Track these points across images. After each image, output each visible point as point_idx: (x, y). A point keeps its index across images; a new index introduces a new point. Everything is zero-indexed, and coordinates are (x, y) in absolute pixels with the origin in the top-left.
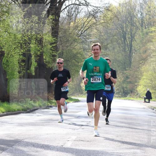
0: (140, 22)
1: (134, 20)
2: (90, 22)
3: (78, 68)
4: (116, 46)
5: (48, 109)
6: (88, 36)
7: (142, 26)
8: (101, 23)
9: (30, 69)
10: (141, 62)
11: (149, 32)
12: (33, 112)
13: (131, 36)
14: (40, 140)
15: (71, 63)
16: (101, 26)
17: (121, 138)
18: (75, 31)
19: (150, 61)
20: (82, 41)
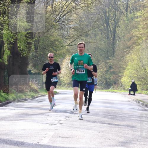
0: (125, 6)
1: (118, 4)
2: (69, 6)
3: (56, 57)
4: (98, 32)
5: (23, 102)
6: (66, 22)
7: (127, 11)
8: (81, 7)
9: (3, 58)
10: (125, 50)
11: (135, 17)
12: (6, 106)
13: (115, 21)
14: (13, 136)
15: (48, 51)
16: (81, 10)
17: (103, 134)
18: (52, 16)
19: (135, 50)
20: (60, 27)
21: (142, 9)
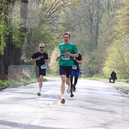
0: (107, 5)
1: (101, 3)
2: (58, 4)
4: (83, 28)
5: (17, 87)
6: (56, 18)
7: (108, 8)
8: (69, 5)
10: (107, 44)
11: (115, 15)
12: (2, 91)
13: (98, 18)
14: (8, 117)
15: (39, 43)
16: (69, 8)
17: (86, 116)
18: (43, 13)
19: (115, 43)
20: (50, 23)
21: (122, 7)
